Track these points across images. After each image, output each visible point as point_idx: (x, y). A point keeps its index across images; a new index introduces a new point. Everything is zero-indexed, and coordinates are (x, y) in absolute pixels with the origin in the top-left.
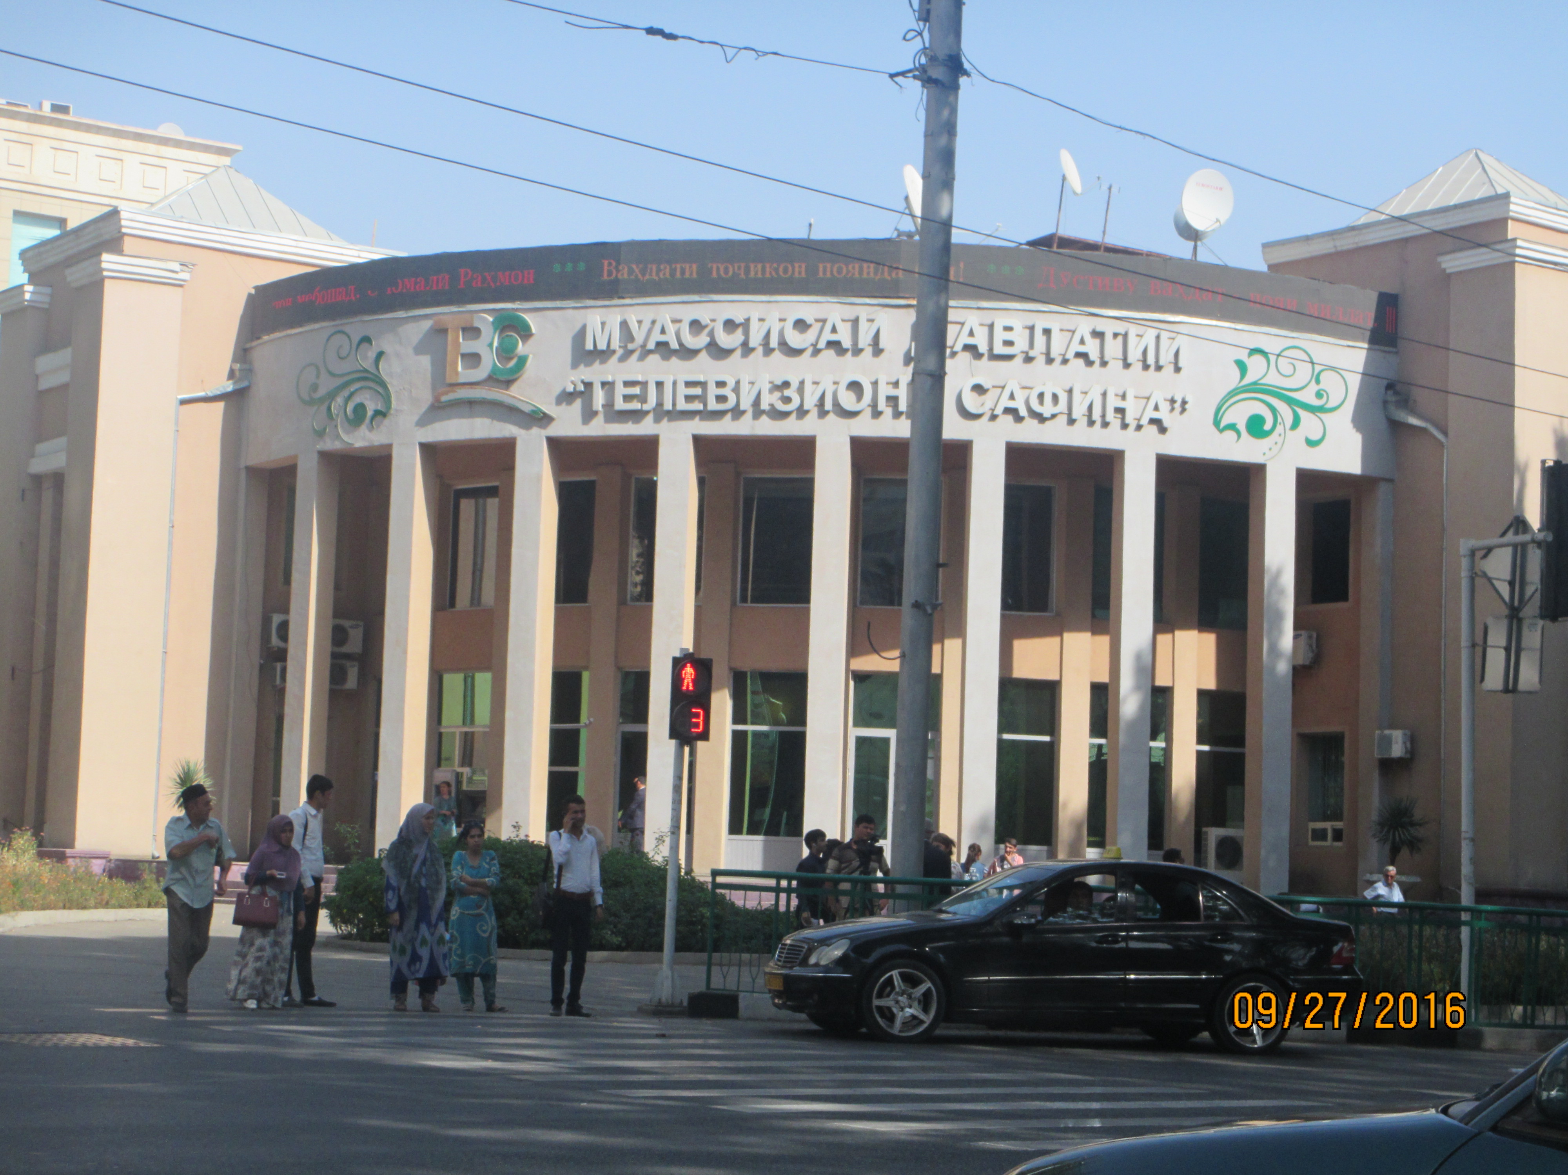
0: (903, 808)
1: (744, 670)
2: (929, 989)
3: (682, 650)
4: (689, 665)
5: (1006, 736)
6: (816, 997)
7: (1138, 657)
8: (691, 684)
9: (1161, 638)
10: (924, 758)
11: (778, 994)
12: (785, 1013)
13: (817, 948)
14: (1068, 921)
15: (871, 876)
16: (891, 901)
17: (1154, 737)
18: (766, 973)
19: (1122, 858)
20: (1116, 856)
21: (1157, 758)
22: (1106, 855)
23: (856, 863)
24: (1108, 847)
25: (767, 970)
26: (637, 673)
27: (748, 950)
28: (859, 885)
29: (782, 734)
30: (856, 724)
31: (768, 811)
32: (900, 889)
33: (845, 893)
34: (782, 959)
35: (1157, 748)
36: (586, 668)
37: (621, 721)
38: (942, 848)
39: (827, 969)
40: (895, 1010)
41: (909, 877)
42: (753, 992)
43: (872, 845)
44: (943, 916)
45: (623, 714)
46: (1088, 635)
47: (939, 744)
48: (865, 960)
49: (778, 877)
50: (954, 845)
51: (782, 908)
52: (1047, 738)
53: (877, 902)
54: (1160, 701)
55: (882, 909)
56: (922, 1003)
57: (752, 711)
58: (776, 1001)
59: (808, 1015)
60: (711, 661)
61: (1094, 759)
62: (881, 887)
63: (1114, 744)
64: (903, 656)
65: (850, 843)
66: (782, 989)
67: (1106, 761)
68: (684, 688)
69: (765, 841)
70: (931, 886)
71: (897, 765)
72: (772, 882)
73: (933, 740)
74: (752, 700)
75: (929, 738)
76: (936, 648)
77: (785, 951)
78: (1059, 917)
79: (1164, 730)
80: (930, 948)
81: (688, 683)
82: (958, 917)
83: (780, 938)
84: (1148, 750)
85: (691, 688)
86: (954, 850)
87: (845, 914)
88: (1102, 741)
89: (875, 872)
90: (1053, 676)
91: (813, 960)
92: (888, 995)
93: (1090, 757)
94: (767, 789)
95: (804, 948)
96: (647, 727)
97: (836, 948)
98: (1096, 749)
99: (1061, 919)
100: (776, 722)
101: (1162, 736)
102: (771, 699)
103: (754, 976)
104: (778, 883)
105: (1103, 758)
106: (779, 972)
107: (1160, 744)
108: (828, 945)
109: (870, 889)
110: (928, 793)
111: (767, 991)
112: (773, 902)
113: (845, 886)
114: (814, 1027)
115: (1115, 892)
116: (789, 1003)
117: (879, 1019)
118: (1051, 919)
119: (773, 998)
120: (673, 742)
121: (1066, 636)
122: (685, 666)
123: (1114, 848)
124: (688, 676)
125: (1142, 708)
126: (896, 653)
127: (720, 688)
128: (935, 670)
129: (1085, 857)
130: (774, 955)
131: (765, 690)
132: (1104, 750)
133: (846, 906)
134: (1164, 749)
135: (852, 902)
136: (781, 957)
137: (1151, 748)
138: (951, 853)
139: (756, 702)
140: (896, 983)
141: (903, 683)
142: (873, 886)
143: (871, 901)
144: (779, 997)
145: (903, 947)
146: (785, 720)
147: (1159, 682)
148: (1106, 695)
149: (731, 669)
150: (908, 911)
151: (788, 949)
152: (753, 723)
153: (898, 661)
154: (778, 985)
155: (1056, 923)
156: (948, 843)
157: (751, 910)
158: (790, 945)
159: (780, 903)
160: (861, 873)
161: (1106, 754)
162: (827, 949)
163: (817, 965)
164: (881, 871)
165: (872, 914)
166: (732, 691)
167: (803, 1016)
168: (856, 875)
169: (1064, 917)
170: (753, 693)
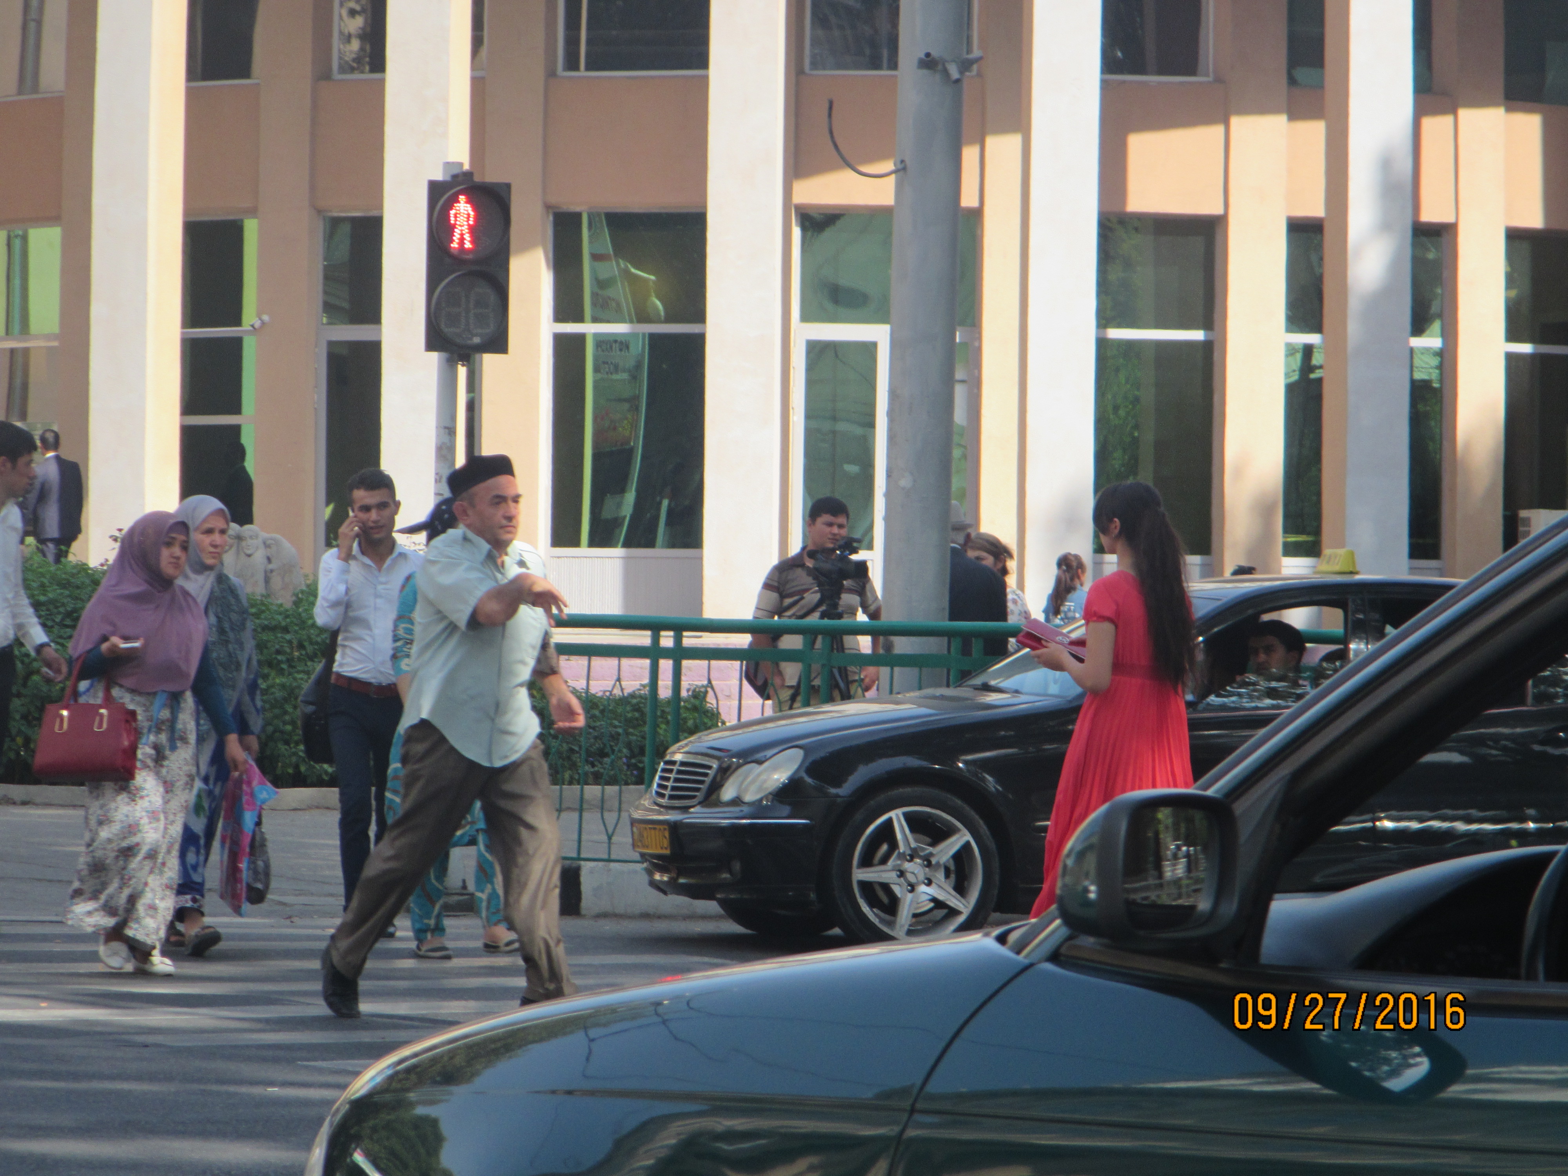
0: (905, 482)
1: (577, 209)
2: (967, 846)
3: (447, 164)
4: (462, 198)
5: (1115, 333)
6: (737, 866)
7: (1386, 164)
8: (467, 237)
9: (1429, 124)
10: (949, 381)
11: (660, 863)
12: (677, 902)
13: (739, 766)
14: (1246, 703)
15: (845, 621)
16: (885, 671)
17: (1419, 327)
18: (633, 822)
19: (1357, 573)
20: (1347, 569)
21: (1427, 369)
22: (1324, 567)
23: (812, 597)
24: (1327, 551)
25: (638, 815)
26: (353, 220)
27: (597, 779)
28: (820, 638)
29: (655, 340)
30: (806, 317)
31: (630, 497)
32: (902, 645)
33: (791, 656)
34: (667, 793)
35: (1426, 351)
36: (253, 212)
37: (325, 320)
38: (989, 561)
39: (758, 809)
40: (897, 890)
41: (921, 620)
42: (609, 860)
43: (844, 559)
44: (993, 698)
45: (329, 308)
46: (1281, 120)
47: (979, 350)
48: (833, 791)
49: (656, 627)
50: (1011, 556)
51: (665, 691)
52: (1198, 335)
53: (856, 673)
54: (1431, 256)
55: (867, 689)
56: (953, 876)
57: (594, 295)
58: (657, 877)
59: (723, 903)
60: (508, 186)
61: (1295, 377)
62: (865, 643)
63: (1337, 346)
64: (901, 170)
65: (799, 556)
66: (667, 852)
67: (1320, 381)
68: (455, 245)
69: (626, 558)
70: (966, 638)
71: (893, 395)
72: (643, 638)
73: (964, 344)
74: (593, 271)
75: (958, 340)
76: (970, 155)
77: (672, 776)
78: (1231, 694)
79: (1440, 316)
80: (966, 762)
81: (462, 235)
82: (1023, 698)
83: (660, 751)
84: (1408, 353)
85: (468, 245)
86: (1012, 565)
87: (793, 699)
88: (1313, 339)
89: (854, 613)
90: (1211, 207)
91: (728, 793)
92: (884, 861)
93: (1287, 375)
94: (629, 453)
95: (710, 767)
96: (380, 331)
97: (775, 769)
98: (1299, 356)
99: (1234, 699)
100: (642, 317)
101: (1436, 326)
102: (633, 270)
103: (610, 831)
104: (656, 639)
105: (1312, 376)
106: (661, 818)
107: (1431, 341)
108: (760, 762)
109: (841, 648)
110: (956, 453)
111: (637, 857)
112: (646, 681)
113: (791, 642)
114: (732, 927)
115: (1345, 641)
116: (682, 881)
117: (865, 908)
118: (1213, 699)
119: (650, 873)
120: (434, 357)
121: (1236, 121)
122: (455, 200)
123: (1341, 552)
124: (462, 220)
125: (1394, 266)
126: (888, 166)
127: (526, 247)
128: (969, 200)
129: (1280, 572)
130: (650, 785)
131: (620, 250)
132: (1317, 359)
133: (794, 682)
134: (1440, 354)
135: (807, 674)
136: (665, 787)
137: (1412, 350)
138: (1005, 571)
139: (604, 275)
140: (899, 836)
141: (902, 227)
142: (848, 640)
143: (844, 672)
144: (663, 869)
145: (912, 762)
146: (662, 313)
147: (1428, 216)
148: (1319, 247)
149: (548, 207)
150: (920, 688)
151: (679, 772)
152: (595, 320)
153: (892, 180)
154: (660, 845)
155: (1223, 707)
156: (999, 551)
157: (601, 698)
158: (683, 764)
159: (660, 683)
160: (822, 616)
161: (1321, 367)
162: (756, 769)
163: (737, 801)
164: (864, 612)
165: (846, 696)
166: (551, 255)
167: (712, 906)
168: (814, 619)
169: (1240, 695)
170: (596, 257)
